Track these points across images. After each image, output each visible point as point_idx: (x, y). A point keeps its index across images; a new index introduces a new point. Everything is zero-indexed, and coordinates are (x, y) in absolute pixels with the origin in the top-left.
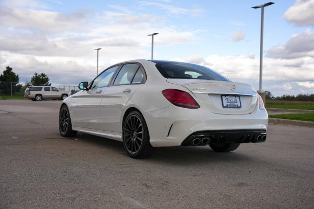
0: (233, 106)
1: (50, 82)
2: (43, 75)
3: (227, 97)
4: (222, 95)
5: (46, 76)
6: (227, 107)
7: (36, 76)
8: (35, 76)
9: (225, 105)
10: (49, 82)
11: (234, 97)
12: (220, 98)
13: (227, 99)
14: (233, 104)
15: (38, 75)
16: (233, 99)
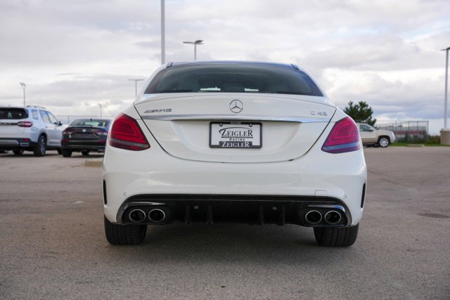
0: (238, 145)
1: (373, 117)
2: (363, 105)
3: (225, 126)
4: (213, 122)
5: (367, 106)
6: (220, 146)
7: (351, 107)
8: (349, 107)
9: (215, 142)
10: (372, 115)
11: (247, 126)
12: (205, 129)
13: (225, 129)
14: (238, 140)
15: (353, 105)
16: (243, 129)
